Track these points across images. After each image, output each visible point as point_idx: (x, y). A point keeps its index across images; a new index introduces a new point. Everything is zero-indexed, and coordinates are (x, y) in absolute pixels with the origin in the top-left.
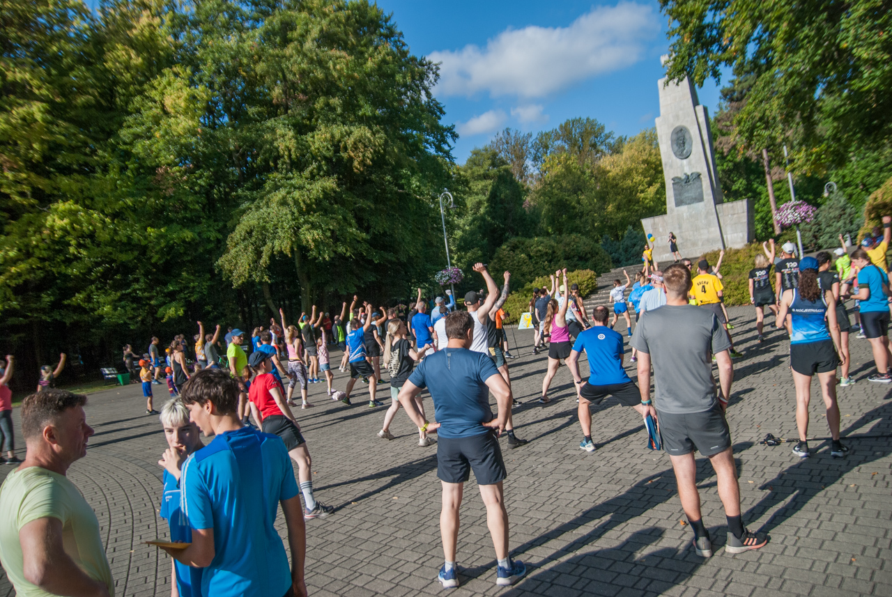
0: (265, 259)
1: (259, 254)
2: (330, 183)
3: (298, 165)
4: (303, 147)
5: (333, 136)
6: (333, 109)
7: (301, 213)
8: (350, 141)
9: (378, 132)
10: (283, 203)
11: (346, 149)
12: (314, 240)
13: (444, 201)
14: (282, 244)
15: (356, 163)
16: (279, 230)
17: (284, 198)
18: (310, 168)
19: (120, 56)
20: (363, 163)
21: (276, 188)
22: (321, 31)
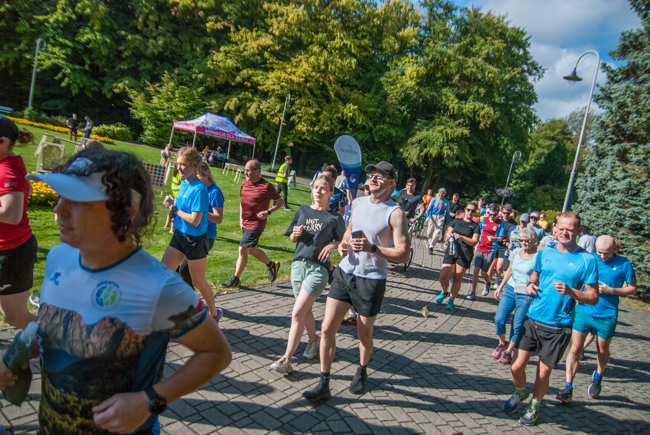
0: (423, 154)
1: (421, 151)
2: (466, 132)
3: (454, 117)
4: (460, 109)
5: (475, 107)
6: (480, 94)
7: (448, 140)
8: (482, 113)
9: (497, 111)
10: (441, 132)
11: (479, 116)
13: (517, 155)
14: (434, 151)
15: (481, 125)
16: (435, 144)
17: (442, 130)
18: (459, 120)
20: (485, 125)
21: (440, 124)
22: (488, 53)
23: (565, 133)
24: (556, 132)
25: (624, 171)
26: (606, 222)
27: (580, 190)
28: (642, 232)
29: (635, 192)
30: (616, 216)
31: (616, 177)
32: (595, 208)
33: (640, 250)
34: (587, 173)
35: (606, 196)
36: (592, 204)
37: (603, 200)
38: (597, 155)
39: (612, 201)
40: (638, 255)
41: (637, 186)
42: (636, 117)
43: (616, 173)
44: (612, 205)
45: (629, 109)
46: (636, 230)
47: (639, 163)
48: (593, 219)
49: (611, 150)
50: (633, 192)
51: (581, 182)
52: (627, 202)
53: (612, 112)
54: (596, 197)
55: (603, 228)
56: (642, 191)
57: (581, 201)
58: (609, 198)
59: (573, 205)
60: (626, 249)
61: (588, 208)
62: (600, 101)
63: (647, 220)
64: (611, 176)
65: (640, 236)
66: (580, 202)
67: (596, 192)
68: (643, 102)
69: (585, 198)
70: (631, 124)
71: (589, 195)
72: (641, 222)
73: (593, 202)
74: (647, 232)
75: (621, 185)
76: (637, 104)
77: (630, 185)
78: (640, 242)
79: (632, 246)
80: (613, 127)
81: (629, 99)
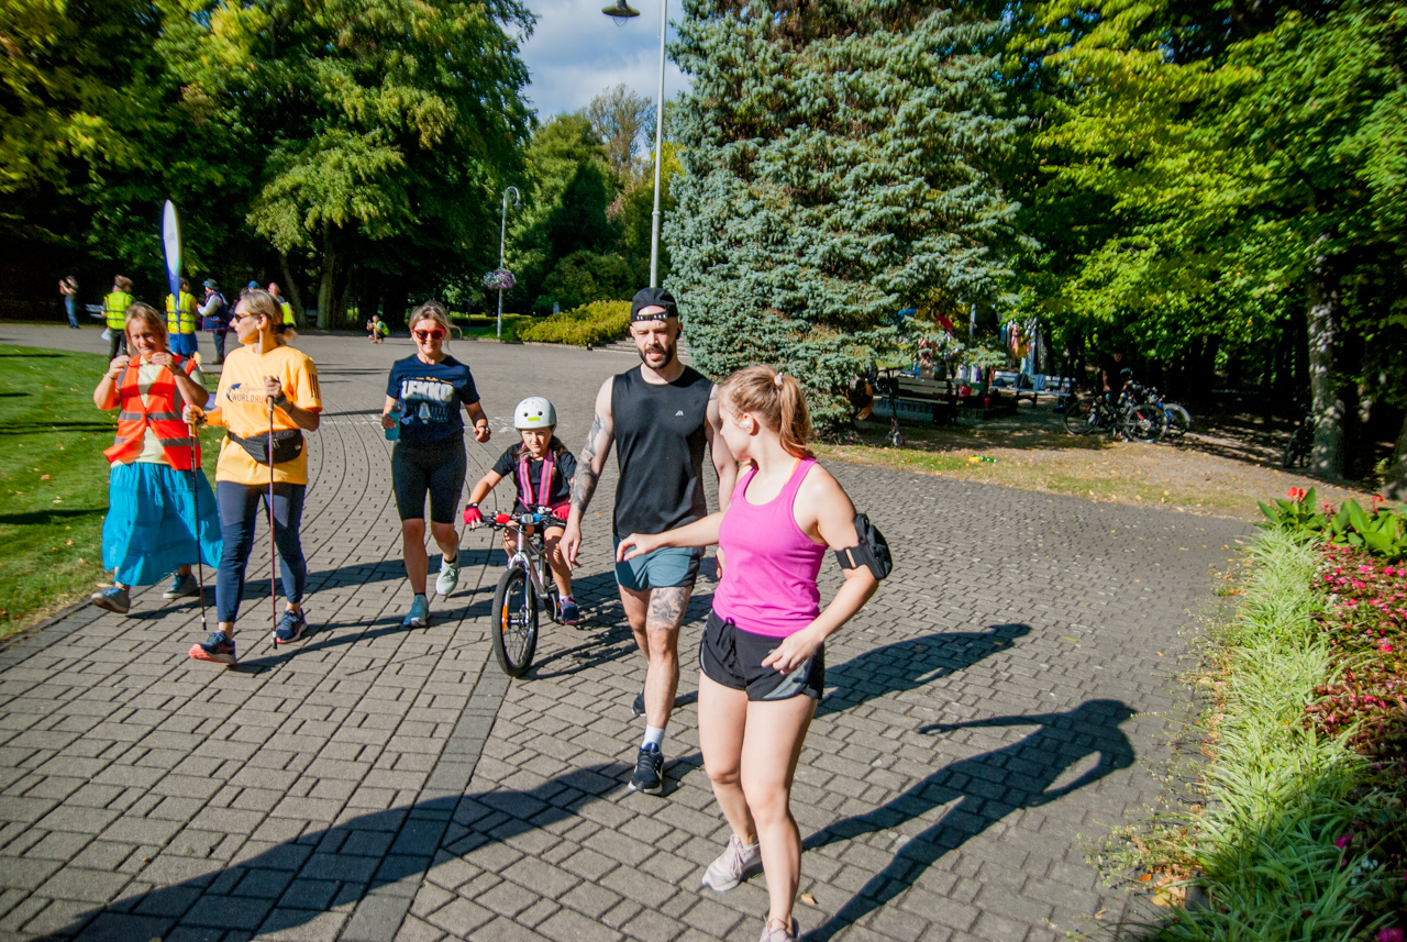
0: (309, 222)
1: (303, 216)
2: (395, 157)
3: (359, 128)
4: (369, 107)
5: (402, 100)
6: (406, 69)
7: (358, 181)
8: (420, 112)
9: (452, 103)
10: (339, 166)
11: (414, 118)
12: (369, 215)
13: (510, 196)
14: (334, 212)
15: (423, 138)
16: (330, 195)
17: (340, 160)
18: (373, 133)
20: (431, 140)
21: (330, 146)
23: (589, 140)
24: (573, 141)
25: (751, 196)
26: (738, 303)
27: (674, 247)
28: (805, 313)
29: (778, 235)
30: (753, 288)
31: (740, 211)
32: (711, 278)
33: (807, 349)
34: (682, 210)
35: (728, 253)
36: (704, 271)
37: (725, 261)
38: (693, 172)
39: (741, 261)
40: (806, 358)
41: (779, 224)
42: (755, 86)
43: (737, 203)
44: (743, 269)
45: (740, 71)
46: (792, 311)
47: (777, 177)
48: (712, 302)
49: (719, 157)
50: (774, 237)
51: (673, 230)
52: (767, 258)
53: (708, 76)
54: (709, 256)
55: (735, 314)
56: (789, 232)
57: (678, 270)
58: (734, 254)
60: (783, 350)
61: (699, 282)
62: (681, 57)
63: (811, 288)
64: (730, 210)
65: (802, 322)
66: (677, 273)
67: (707, 247)
68: (762, 54)
69: (688, 263)
70: (747, 101)
71: (695, 255)
72: (801, 294)
73: (705, 266)
74: (813, 312)
75: (753, 226)
76: (752, 58)
77: (769, 223)
78: (802, 332)
79: (791, 342)
80: (715, 109)
81: (738, 49)
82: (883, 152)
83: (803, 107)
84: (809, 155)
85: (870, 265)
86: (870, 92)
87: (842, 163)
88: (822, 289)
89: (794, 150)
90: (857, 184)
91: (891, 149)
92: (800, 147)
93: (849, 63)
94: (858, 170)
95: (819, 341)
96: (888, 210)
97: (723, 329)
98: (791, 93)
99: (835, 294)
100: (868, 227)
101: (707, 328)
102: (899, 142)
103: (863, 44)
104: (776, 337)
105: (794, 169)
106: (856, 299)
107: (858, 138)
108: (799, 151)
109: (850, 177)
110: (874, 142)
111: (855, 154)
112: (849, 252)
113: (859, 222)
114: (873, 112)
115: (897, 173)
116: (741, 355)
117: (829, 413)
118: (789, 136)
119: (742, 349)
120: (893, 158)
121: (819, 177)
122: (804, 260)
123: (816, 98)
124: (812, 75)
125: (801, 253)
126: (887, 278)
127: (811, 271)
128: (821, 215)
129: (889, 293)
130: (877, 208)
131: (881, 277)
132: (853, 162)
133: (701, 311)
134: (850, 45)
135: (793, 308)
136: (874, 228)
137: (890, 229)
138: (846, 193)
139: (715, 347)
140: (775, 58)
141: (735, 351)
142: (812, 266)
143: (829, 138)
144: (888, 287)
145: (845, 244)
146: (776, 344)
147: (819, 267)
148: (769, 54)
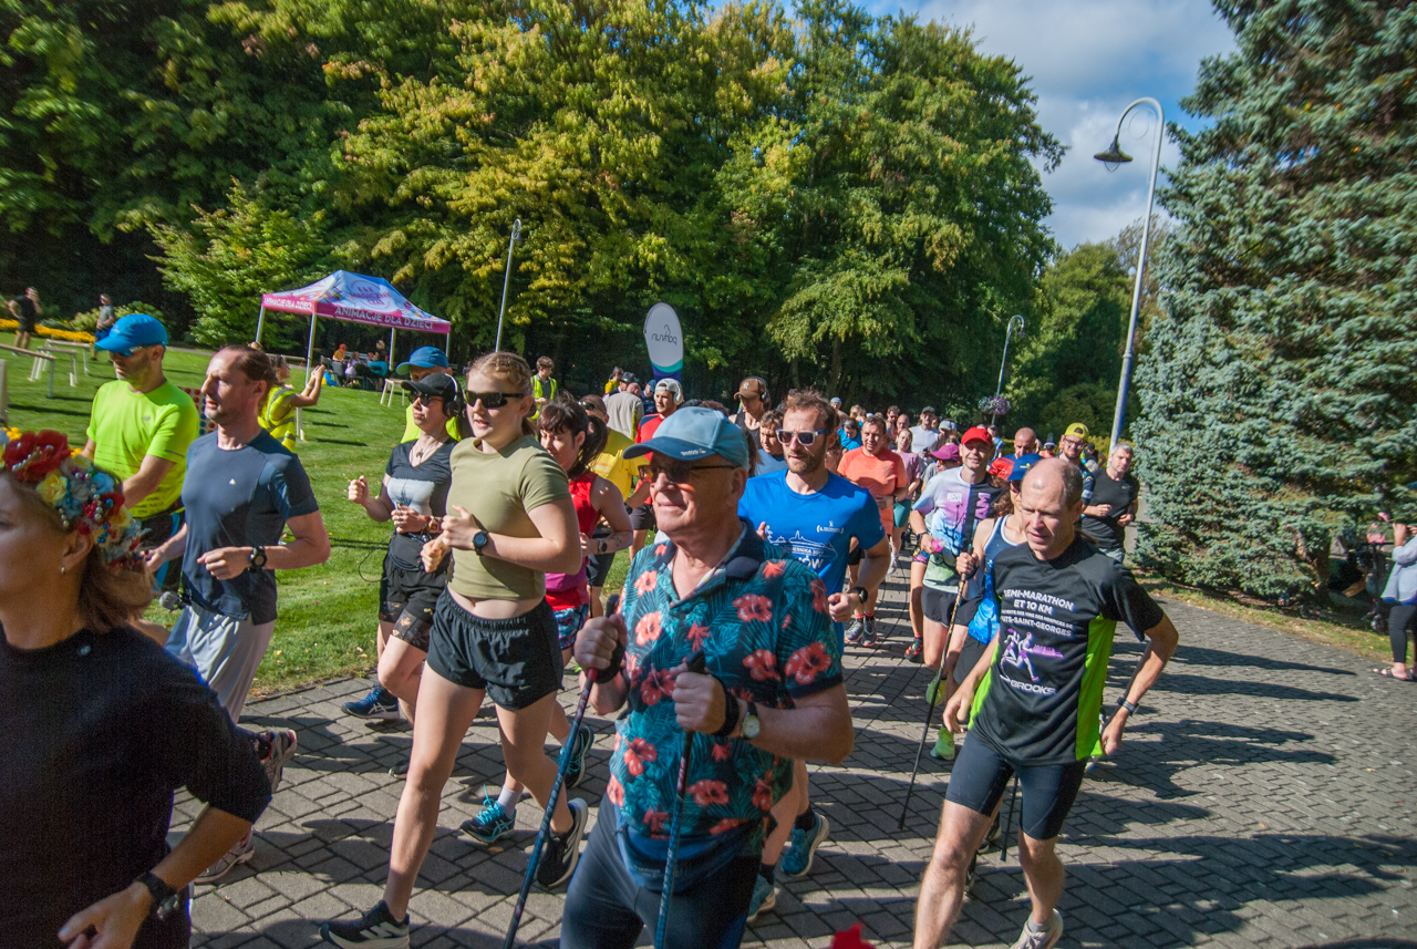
0: (818, 335)
1: (813, 328)
2: (903, 277)
4: (887, 233)
6: (927, 197)
7: (866, 300)
9: (969, 231)
11: (930, 243)
12: (872, 331)
13: (1015, 324)
14: (840, 327)
15: (937, 263)
16: (840, 311)
17: (853, 280)
18: (887, 256)
19: (731, 94)
20: (944, 263)
22: (939, 110)
23: (1113, 272)
24: (1094, 272)
25: (1228, 345)
26: (1200, 453)
27: (1144, 391)
28: (1271, 470)
29: (1251, 387)
30: (1218, 440)
31: (1214, 359)
32: (1176, 426)
33: (1270, 508)
34: (1155, 354)
35: (1196, 401)
36: (1170, 418)
37: (1191, 409)
38: (1173, 316)
39: (1208, 410)
40: (1266, 518)
41: (1254, 375)
42: (1242, 233)
43: (1213, 351)
44: (1209, 418)
45: (1227, 218)
46: (1260, 466)
47: (1255, 327)
48: (1175, 449)
49: (1200, 303)
50: (1248, 388)
51: (1146, 373)
52: (1238, 409)
53: (1193, 222)
54: (1177, 403)
55: (1196, 467)
56: (1264, 384)
57: (1147, 413)
58: (1201, 404)
59: (1133, 424)
60: (1243, 507)
61: (1163, 428)
62: (1170, 203)
63: (1278, 444)
64: (1203, 358)
65: (1267, 480)
66: (1146, 416)
67: (1177, 393)
68: (1253, 202)
69: (1155, 407)
70: (1233, 247)
71: (1163, 399)
72: (1268, 450)
73: (1171, 413)
74: (1280, 470)
75: (1224, 376)
76: (1241, 205)
77: (1242, 374)
78: (1269, 490)
79: (1255, 501)
80: (1200, 254)
81: (1226, 197)
82: (1388, 305)
83: (1296, 255)
84: (1296, 306)
85: (1356, 427)
86: (1379, 240)
87: (1336, 315)
88: (1292, 446)
89: (1279, 300)
90: (1349, 339)
91: (1397, 302)
92: (1287, 296)
93: (1357, 207)
94: (1353, 323)
95: (1285, 502)
96: (1383, 368)
97: (1181, 478)
98: (1283, 240)
99: (1307, 452)
100: (1357, 385)
101: (1166, 476)
102: (1408, 294)
103: (1378, 187)
104: (1237, 493)
105: (1275, 320)
106: (1334, 461)
107: (1359, 289)
108: (1285, 301)
109: (1341, 331)
110: (1378, 293)
111: (1351, 306)
112: (1329, 410)
113: (1347, 379)
114: (1379, 262)
115: (1403, 328)
116: (1198, 508)
117: (1290, 579)
118: (1276, 284)
119: (1200, 502)
120: (1398, 311)
121: (1304, 329)
122: (1277, 415)
123: (1311, 246)
124: (1310, 221)
125: (1275, 407)
126: (1373, 441)
127: (1284, 427)
128: (1303, 369)
129: (1376, 457)
130: (1371, 365)
131: (1366, 439)
132: (1349, 313)
133: (1161, 457)
134: (1359, 189)
135: (1258, 464)
136: (1366, 386)
137: (1387, 387)
138: (1336, 347)
139: (1171, 496)
140: (1269, 204)
141: (1192, 503)
142: (1287, 422)
143: (1323, 289)
144: (1377, 450)
145: (1327, 401)
146: (1236, 499)
147: (1294, 423)
148: (1262, 201)
